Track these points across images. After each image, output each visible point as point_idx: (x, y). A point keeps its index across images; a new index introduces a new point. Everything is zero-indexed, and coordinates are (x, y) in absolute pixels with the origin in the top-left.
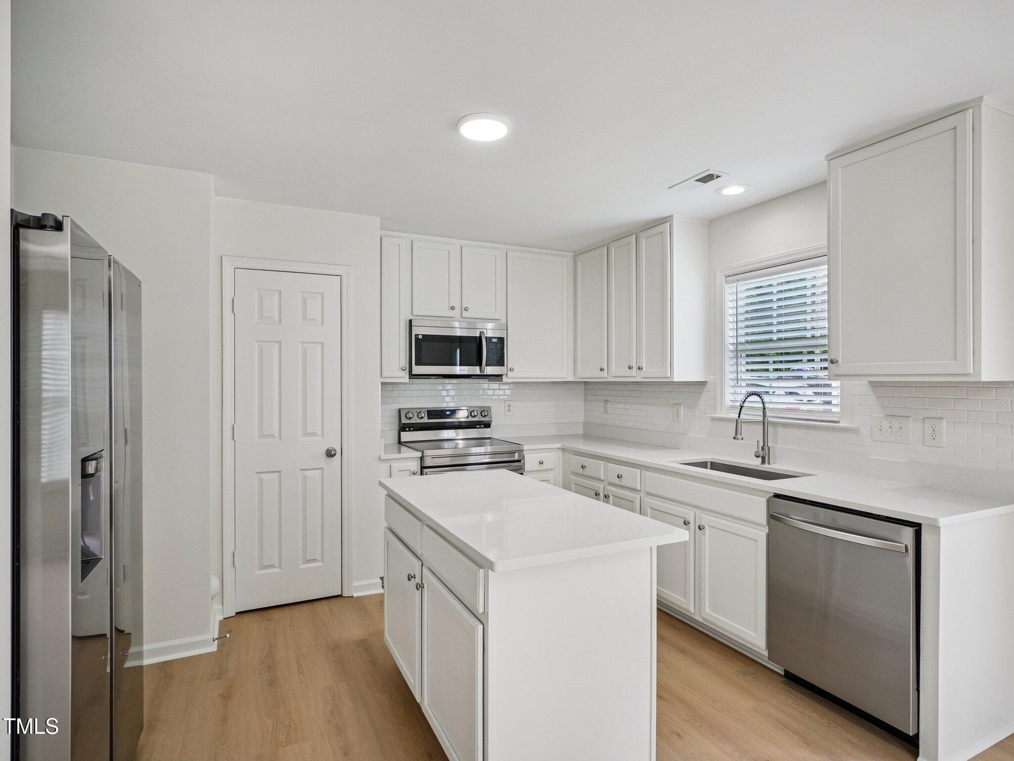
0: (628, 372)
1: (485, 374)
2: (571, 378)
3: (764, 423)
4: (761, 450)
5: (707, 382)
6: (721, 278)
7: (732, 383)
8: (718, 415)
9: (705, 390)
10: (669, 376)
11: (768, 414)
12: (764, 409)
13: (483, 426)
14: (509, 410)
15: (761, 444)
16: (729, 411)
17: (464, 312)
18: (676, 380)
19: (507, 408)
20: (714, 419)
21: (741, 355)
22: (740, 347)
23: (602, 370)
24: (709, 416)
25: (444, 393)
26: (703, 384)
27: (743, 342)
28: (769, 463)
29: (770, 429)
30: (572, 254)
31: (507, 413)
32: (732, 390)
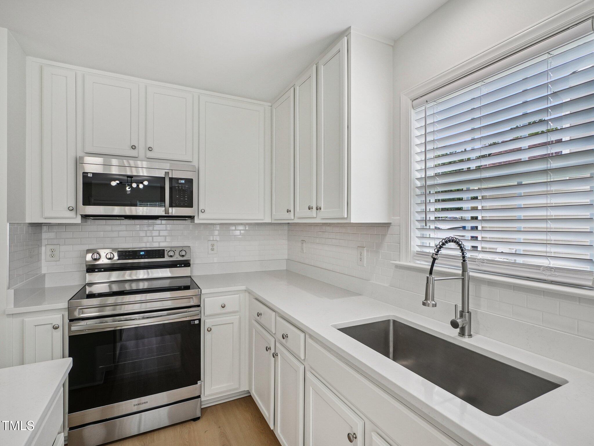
0: (308, 213)
1: (170, 214)
2: (268, 220)
3: (463, 280)
4: (459, 316)
5: (390, 223)
6: (405, 101)
7: (419, 225)
8: (403, 263)
9: (389, 233)
10: (346, 216)
11: (469, 265)
12: (464, 261)
13: (183, 265)
14: (213, 250)
15: (460, 308)
16: (415, 258)
17: (148, 152)
18: (353, 221)
19: (210, 247)
20: (398, 267)
21: (430, 192)
22: (429, 183)
23: (288, 211)
24: (393, 264)
25: (142, 234)
26: (386, 226)
27: (433, 175)
28: (470, 336)
29: (472, 287)
30: (270, 104)
31: (210, 252)
32: (419, 233)
